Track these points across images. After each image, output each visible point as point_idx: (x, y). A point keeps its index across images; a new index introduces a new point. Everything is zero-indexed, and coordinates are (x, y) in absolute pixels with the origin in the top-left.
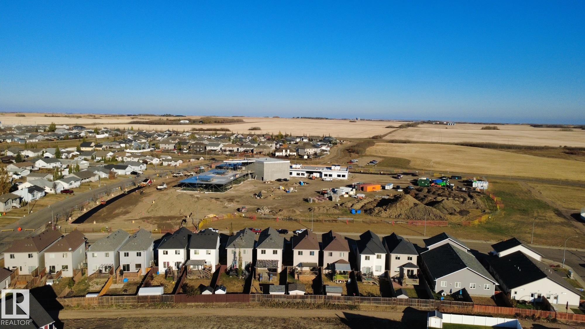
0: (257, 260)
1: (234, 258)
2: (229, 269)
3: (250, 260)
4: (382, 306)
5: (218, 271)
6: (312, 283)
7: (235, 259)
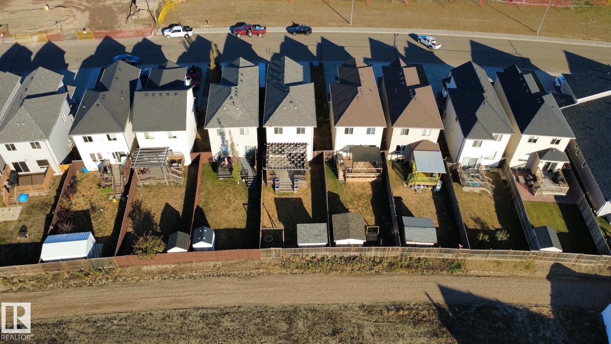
0: (266, 143)
1: (223, 142)
2: (216, 158)
3: (254, 143)
4: (507, 262)
5: (196, 162)
6: (369, 191)
7: (226, 144)
